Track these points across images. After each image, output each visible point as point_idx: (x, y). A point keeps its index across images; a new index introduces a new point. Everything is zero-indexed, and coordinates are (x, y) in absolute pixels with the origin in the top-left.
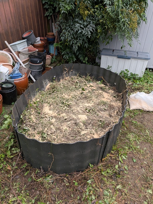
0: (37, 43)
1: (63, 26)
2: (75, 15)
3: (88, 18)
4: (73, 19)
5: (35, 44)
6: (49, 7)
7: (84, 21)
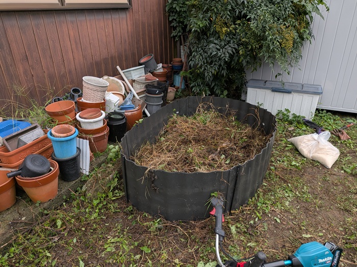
0: (158, 71)
1: (193, 47)
2: (210, 34)
3: (227, 36)
4: (208, 38)
5: (155, 72)
6: (178, 24)
7: (221, 40)
